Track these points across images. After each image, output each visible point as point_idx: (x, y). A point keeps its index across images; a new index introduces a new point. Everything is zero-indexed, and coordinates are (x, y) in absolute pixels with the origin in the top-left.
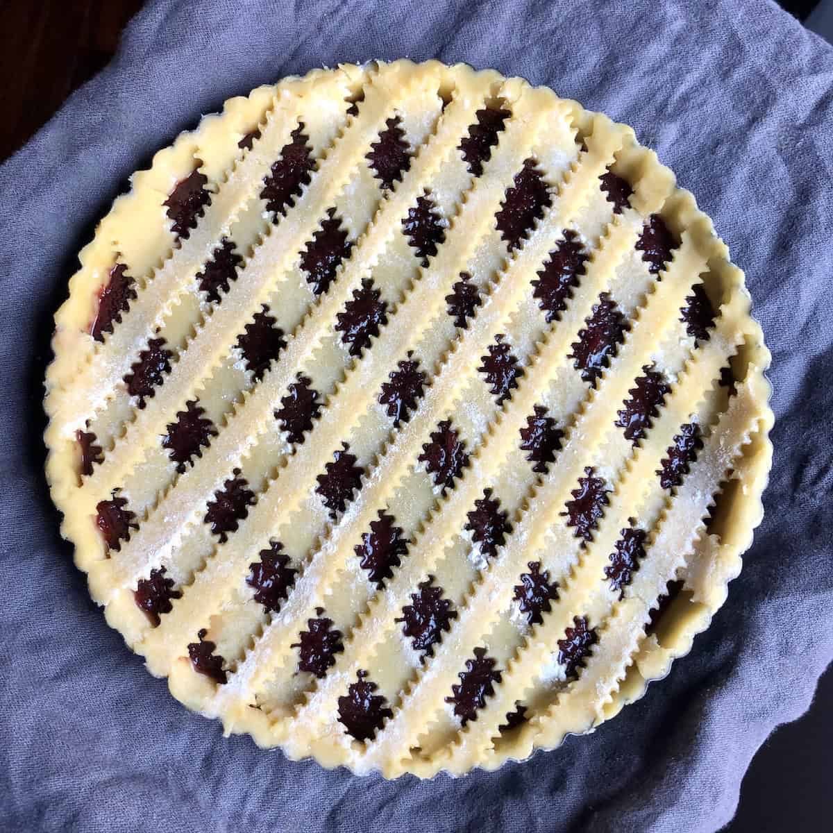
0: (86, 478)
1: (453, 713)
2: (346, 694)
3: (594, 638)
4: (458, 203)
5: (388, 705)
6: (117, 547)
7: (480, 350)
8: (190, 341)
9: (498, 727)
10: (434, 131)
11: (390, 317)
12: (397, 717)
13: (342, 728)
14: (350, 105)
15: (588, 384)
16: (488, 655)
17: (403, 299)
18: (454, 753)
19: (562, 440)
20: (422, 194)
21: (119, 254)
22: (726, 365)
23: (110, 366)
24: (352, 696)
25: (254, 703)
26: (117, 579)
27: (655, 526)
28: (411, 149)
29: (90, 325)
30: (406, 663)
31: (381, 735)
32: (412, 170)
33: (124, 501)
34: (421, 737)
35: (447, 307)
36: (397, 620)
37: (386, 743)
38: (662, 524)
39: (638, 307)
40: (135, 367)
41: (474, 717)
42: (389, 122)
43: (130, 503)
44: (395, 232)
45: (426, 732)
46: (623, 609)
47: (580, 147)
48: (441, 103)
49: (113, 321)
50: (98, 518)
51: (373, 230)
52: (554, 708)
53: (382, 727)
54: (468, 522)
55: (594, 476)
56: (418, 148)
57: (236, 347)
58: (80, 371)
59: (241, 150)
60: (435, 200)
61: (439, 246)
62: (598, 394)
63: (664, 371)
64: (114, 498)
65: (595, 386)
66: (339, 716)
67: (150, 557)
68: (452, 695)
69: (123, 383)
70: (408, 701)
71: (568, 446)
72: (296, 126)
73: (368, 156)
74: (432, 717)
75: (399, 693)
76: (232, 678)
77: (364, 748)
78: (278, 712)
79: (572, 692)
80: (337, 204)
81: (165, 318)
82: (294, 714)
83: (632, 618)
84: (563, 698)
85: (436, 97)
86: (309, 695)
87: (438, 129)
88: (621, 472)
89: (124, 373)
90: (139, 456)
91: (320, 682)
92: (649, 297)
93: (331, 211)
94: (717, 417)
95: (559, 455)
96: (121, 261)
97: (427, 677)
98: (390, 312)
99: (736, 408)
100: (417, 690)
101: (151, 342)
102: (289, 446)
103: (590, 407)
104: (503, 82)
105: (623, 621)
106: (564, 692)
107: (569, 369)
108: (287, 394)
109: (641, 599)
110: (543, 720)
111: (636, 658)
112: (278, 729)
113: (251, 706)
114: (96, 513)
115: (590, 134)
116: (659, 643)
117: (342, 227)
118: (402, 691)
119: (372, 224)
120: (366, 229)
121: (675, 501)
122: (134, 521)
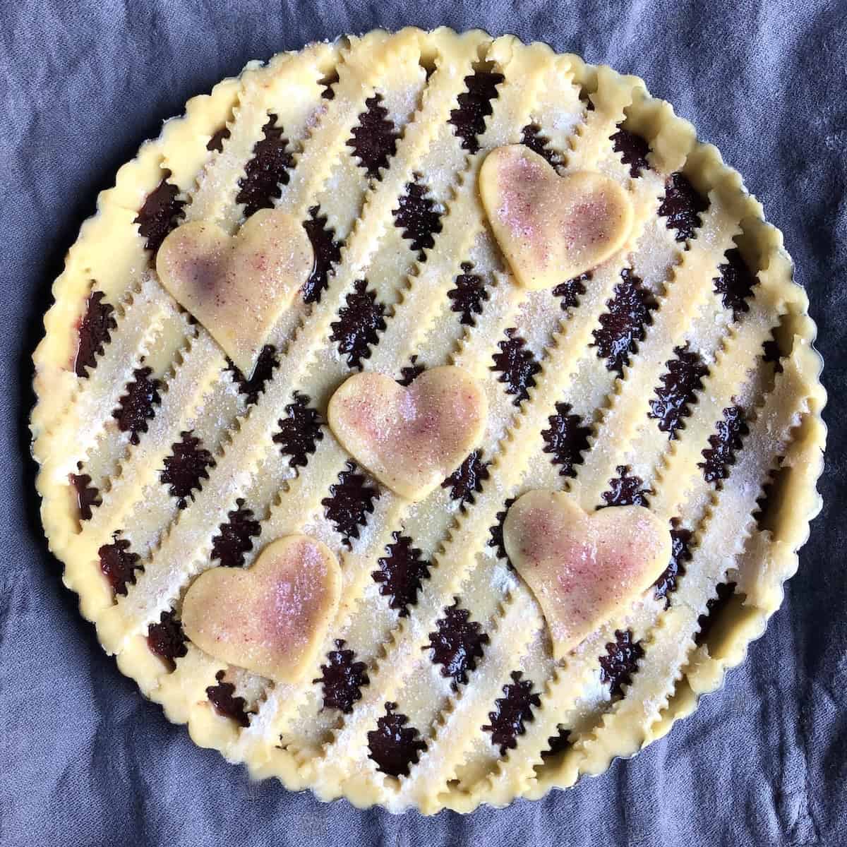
0: (85, 523)
1: (490, 741)
2: (375, 728)
3: (638, 651)
4: (453, 186)
5: (421, 737)
6: (124, 592)
7: (490, 348)
8: (177, 369)
9: (540, 755)
10: (419, 105)
11: (388, 321)
12: (431, 749)
13: (374, 765)
14: (325, 88)
15: (615, 373)
16: (524, 678)
17: (401, 300)
18: (494, 785)
19: (590, 439)
20: (412, 179)
21: (94, 281)
22: (769, 337)
23: (96, 403)
24: (382, 730)
25: (280, 745)
26: (126, 625)
27: (701, 525)
28: (397, 130)
29: (71, 361)
30: (437, 692)
31: (415, 770)
32: (399, 153)
33: (126, 544)
34: (458, 768)
35: (449, 303)
36: (424, 648)
37: (421, 777)
38: (707, 523)
39: (665, 282)
40: (123, 400)
41: (513, 745)
42: (369, 102)
43: (133, 544)
44: (385, 226)
45: (464, 763)
46: (670, 619)
47: (585, 105)
48: (424, 73)
49: (96, 353)
50: (102, 563)
51: (362, 225)
52: (598, 731)
53: (416, 761)
54: (491, 537)
55: (628, 475)
56: (403, 128)
57: (226, 370)
58: (66, 412)
59: (210, 152)
60: (428, 184)
61: (435, 236)
62: (625, 385)
63: (699, 351)
64: (116, 540)
65: (622, 376)
66: (370, 753)
67: (159, 599)
68: (489, 723)
69: (112, 418)
70: (442, 732)
71: (596, 445)
72: (267, 120)
73: (349, 143)
74: (469, 747)
75: (432, 723)
76: (254, 720)
77: (398, 785)
78: (305, 752)
79: (618, 712)
80: (319, 202)
81: (148, 345)
82: (322, 753)
83: (680, 628)
84: (608, 719)
85: (418, 67)
86: (336, 732)
87: (425, 103)
88: (658, 468)
89: (112, 409)
90: (137, 495)
91: (347, 718)
92: (677, 270)
93: (314, 211)
94: (763, 398)
95: (587, 456)
96: (96, 289)
97: (460, 706)
98: (388, 316)
99: (783, 387)
100: (451, 719)
101: (137, 373)
102: (292, 470)
103: (617, 399)
104: (491, 43)
105: (670, 633)
106: (608, 713)
107: (591, 359)
108: (284, 416)
109: (689, 606)
110: (587, 744)
111: (686, 671)
112: (306, 771)
113: (278, 747)
114: (98, 558)
115: (595, 90)
116: (710, 654)
117: (327, 226)
118: (436, 721)
119: (359, 220)
120: (353, 226)
121: (721, 496)
122: (138, 563)
